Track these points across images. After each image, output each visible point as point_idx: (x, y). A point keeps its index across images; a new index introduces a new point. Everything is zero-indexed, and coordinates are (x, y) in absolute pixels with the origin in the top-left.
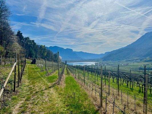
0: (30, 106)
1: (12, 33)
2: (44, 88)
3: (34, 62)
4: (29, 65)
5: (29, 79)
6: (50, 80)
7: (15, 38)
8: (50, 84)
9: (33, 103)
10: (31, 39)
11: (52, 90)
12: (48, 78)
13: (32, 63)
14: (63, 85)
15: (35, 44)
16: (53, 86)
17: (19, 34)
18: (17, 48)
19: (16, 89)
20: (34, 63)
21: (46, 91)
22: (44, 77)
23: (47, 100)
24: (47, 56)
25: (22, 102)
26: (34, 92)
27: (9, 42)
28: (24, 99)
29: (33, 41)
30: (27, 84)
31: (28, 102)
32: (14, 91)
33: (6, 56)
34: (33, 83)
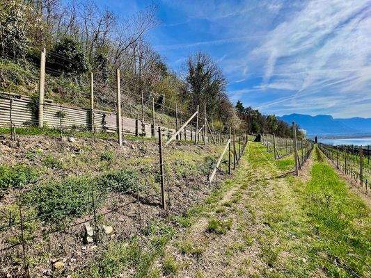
0: (245, 196)
1: (230, 106)
2: (269, 176)
3: (258, 139)
4: (251, 143)
5: (249, 161)
6: (281, 165)
7: (234, 111)
8: (279, 172)
9: (249, 194)
10: (254, 109)
11: (282, 182)
12: (278, 163)
13: (256, 140)
14: (305, 177)
15: (259, 114)
16: (285, 176)
17: (239, 105)
18: (237, 122)
19: (232, 171)
20: (259, 141)
21: (271, 181)
22: (272, 161)
23: (270, 194)
24: (278, 129)
25: (236, 189)
26: (253, 180)
27: (228, 116)
28: (239, 186)
29: (257, 111)
30: (246, 167)
31: (243, 191)
32: (229, 173)
33: (223, 133)
34: (254, 167)
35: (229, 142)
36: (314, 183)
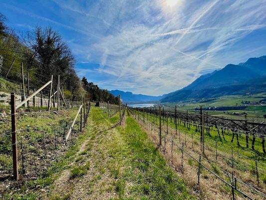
0: (95, 144)
1: (78, 80)
2: (107, 128)
3: (97, 105)
4: (93, 108)
5: (93, 120)
6: (112, 120)
7: (81, 84)
8: (112, 125)
9: (98, 142)
10: (95, 84)
11: (114, 129)
12: (110, 119)
13: (96, 106)
14: (124, 125)
15: (98, 88)
16: (115, 126)
17: (84, 80)
18: (83, 92)
19: (82, 129)
20: (98, 106)
21: (108, 131)
22: (107, 119)
23: (110, 139)
24: (109, 99)
25: (88, 141)
26: (98, 132)
27: (76, 87)
28: (90, 138)
29: (97, 86)
30: (92, 125)
31: (93, 141)
32: (81, 131)
33: (73, 100)
34: (97, 124)
35: (81, 107)
36: (128, 128)
